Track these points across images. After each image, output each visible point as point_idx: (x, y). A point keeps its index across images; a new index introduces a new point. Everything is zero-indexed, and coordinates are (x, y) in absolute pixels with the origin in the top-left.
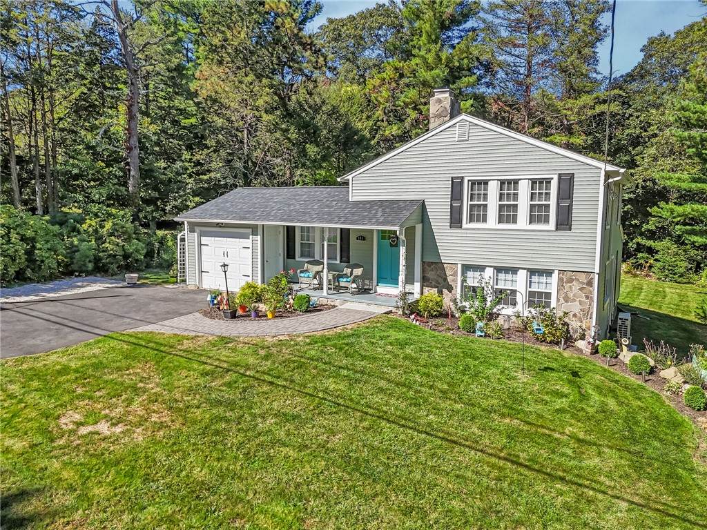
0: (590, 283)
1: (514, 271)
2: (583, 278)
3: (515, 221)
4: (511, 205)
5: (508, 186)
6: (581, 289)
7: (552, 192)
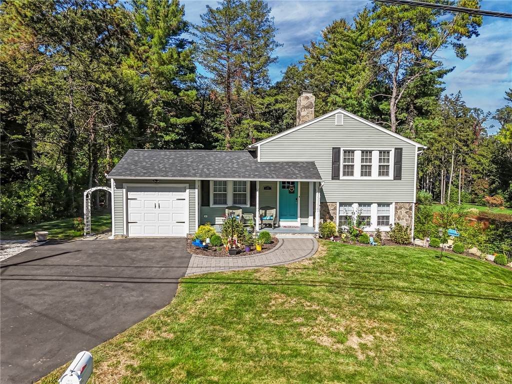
0: (411, 209)
1: (369, 204)
2: (407, 206)
3: (370, 175)
4: (367, 165)
5: (367, 153)
6: (406, 212)
7: (390, 158)
